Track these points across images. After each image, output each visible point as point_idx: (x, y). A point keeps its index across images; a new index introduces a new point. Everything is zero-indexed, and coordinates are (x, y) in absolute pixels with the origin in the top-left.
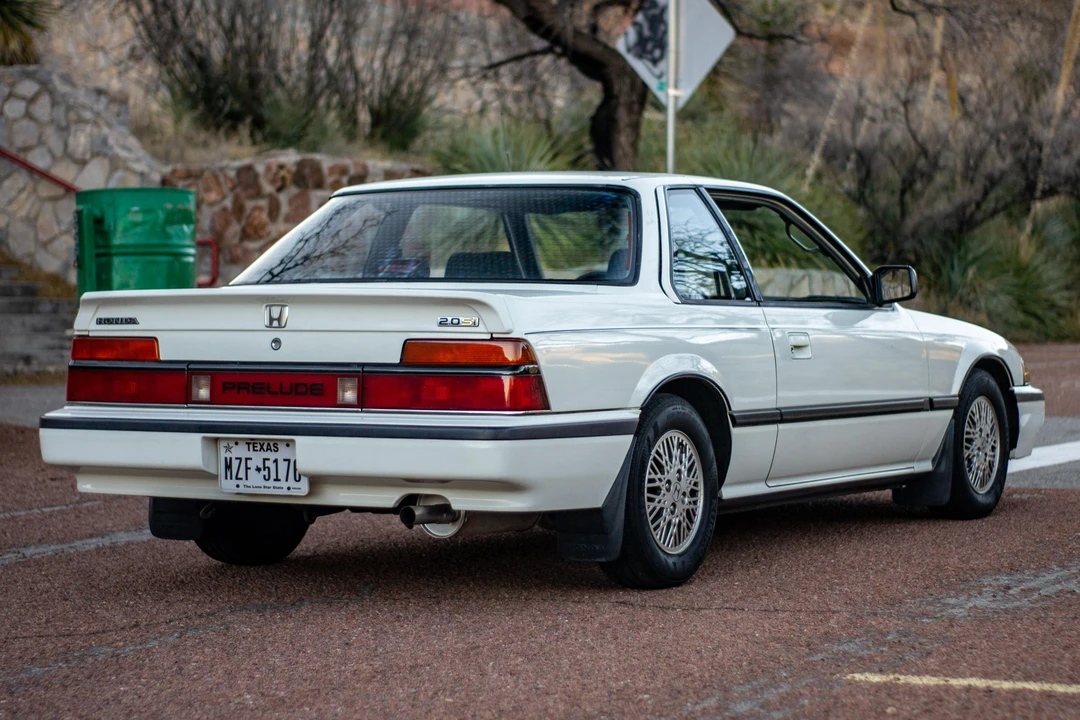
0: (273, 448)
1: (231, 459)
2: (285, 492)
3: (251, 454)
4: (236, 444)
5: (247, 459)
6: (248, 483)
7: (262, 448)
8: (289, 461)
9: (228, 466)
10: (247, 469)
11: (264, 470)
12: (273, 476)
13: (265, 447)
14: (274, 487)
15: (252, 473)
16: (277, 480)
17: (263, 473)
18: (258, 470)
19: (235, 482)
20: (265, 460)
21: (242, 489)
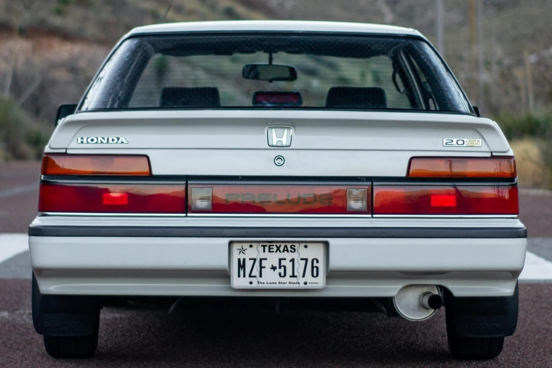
0: (289, 249)
1: (244, 260)
2: (302, 286)
3: (266, 254)
4: (251, 246)
5: (261, 260)
6: (260, 280)
7: (278, 249)
8: (306, 260)
9: (242, 266)
10: (261, 267)
11: (280, 267)
12: (289, 272)
13: (282, 249)
14: (290, 283)
15: (267, 272)
16: (293, 276)
17: (278, 270)
18: (274, 268)
19: (248, 279)
20: (280, 260)
21: (255, 285)
